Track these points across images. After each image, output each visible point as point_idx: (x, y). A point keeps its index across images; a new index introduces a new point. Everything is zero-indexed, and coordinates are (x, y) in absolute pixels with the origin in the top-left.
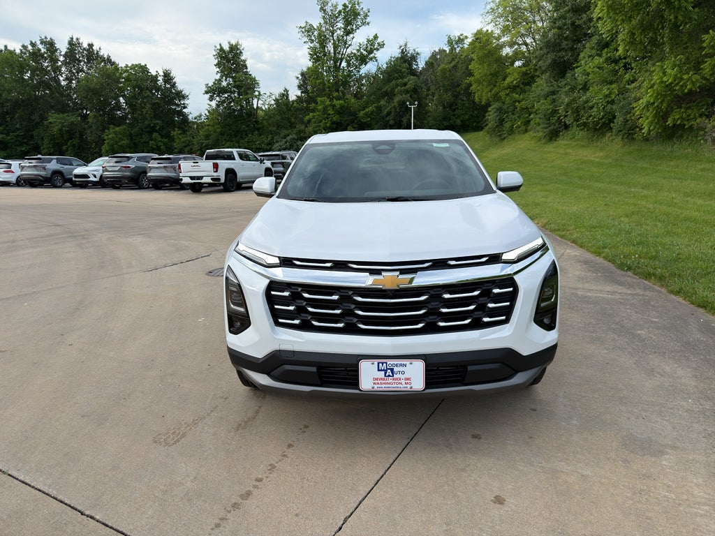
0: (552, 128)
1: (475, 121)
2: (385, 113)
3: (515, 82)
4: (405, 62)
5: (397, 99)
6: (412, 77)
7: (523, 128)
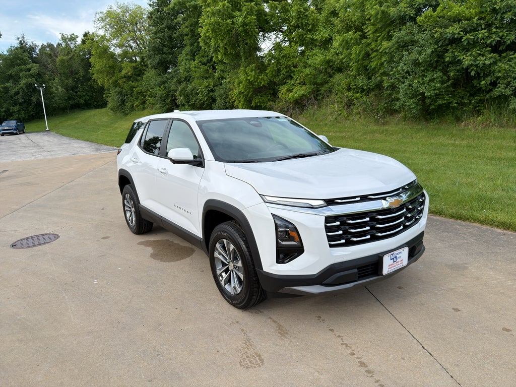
0: (167, 106)
1: (95, 101)
2: (13, 92)
3: (129, 73)
4: (24, 51)
5: (23, 82)
6: (34, 64)
7: (142, 106)
